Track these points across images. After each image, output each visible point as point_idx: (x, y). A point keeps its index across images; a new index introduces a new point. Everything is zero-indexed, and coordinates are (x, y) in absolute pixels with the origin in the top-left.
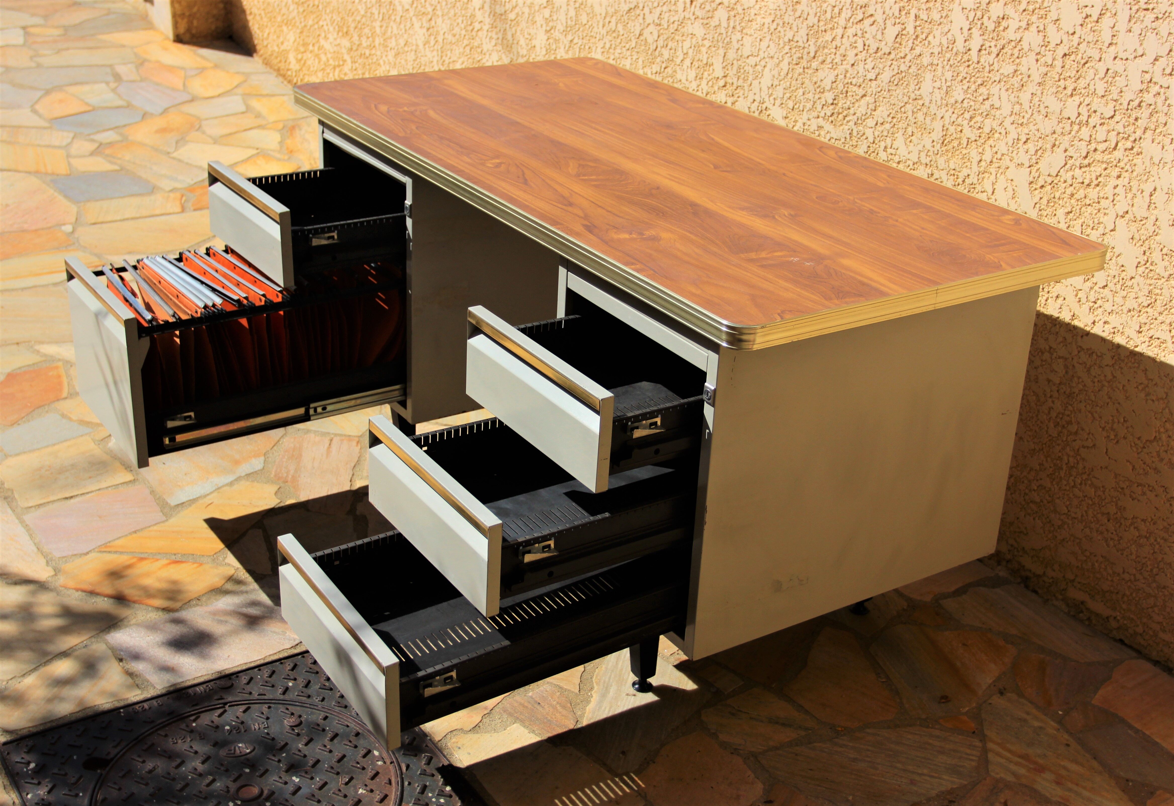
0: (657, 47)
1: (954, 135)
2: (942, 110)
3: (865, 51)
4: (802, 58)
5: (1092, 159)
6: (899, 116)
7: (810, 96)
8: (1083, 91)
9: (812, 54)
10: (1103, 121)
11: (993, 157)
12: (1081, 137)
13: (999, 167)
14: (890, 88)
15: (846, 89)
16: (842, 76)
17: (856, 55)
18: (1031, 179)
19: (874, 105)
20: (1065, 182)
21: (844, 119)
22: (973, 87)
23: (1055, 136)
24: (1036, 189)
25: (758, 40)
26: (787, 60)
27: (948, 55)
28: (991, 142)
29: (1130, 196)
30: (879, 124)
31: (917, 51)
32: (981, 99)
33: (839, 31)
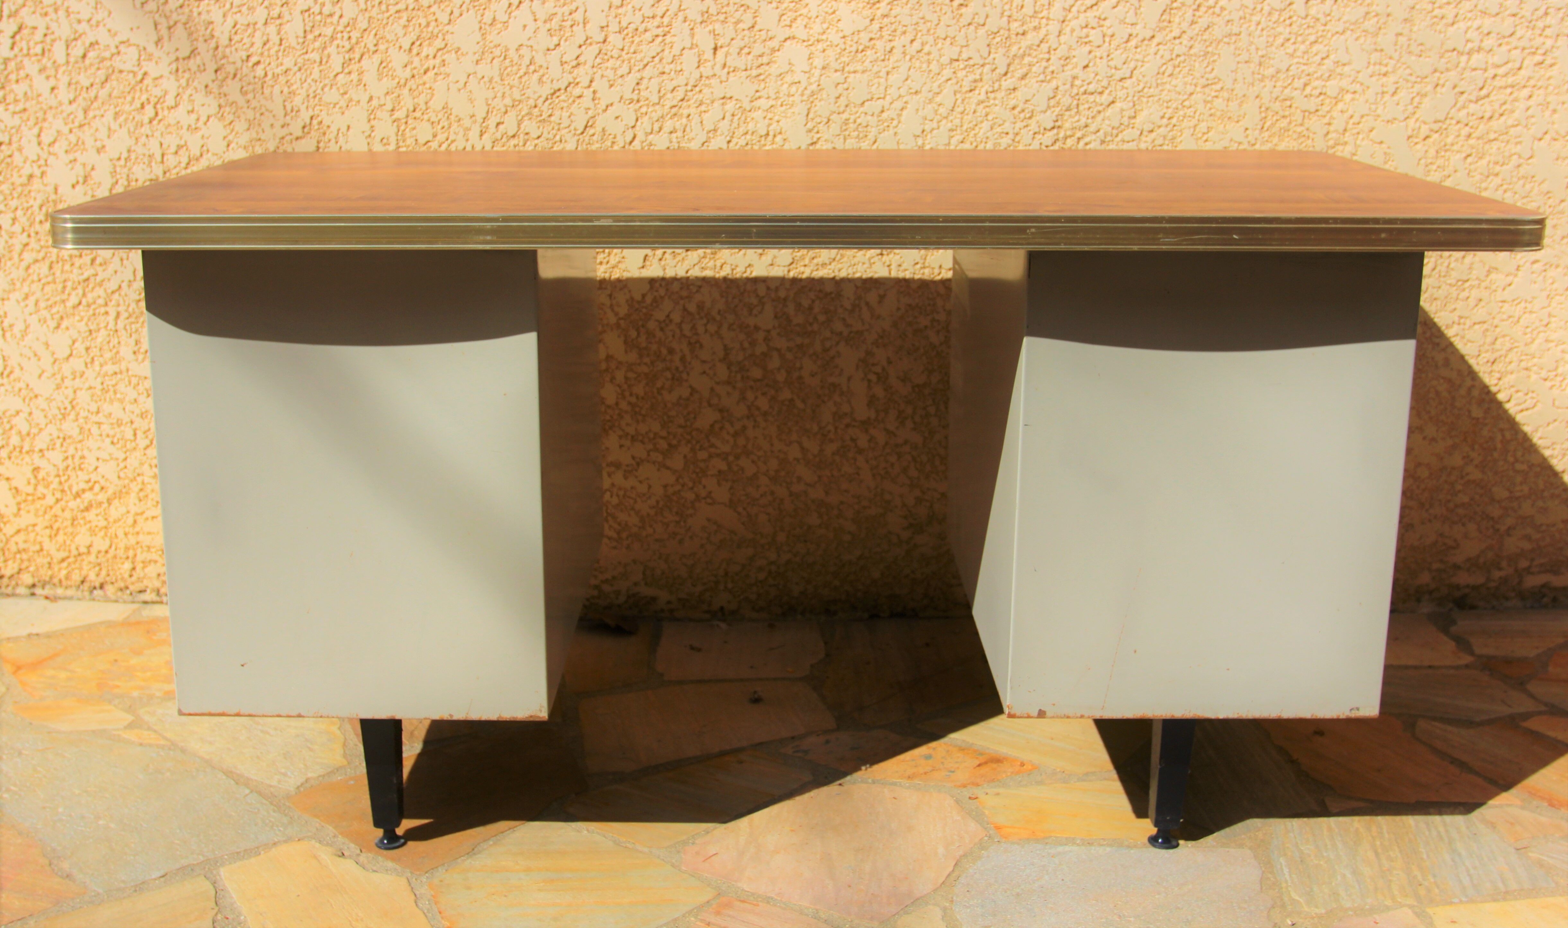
0: (634, 138)
1: (1281, 113)
2: (1255, 88)
3: (1107, 44)
4: (981, 80)
5: (1491, 88)
6: (1181, 113)
7: (1007, 127)
8: (1469, 15)
9: (1002, 70)
10: (1499, 42)
11: (1347, 123)
12: (1473, 67)
13: (1358, 133)
14: (1159, 81)
15: (1075, 102)
16: (1068, 86)
17: (1090, 52)
18: (1409, 133)
19: (1133, 110)
20: (1458, 122)
21: (1078, 143)
22: (1302, 48)
23: (1437, 75)
24: (1416, 143)
25: (883, 74)
26: (948, 89)
27: (1255, 19)
28: (1340, 106)
29: (1547, 113)
30: (1145, 133)
31: (1203, 22)
32: (1317, 59)
33: (1054, 27)
